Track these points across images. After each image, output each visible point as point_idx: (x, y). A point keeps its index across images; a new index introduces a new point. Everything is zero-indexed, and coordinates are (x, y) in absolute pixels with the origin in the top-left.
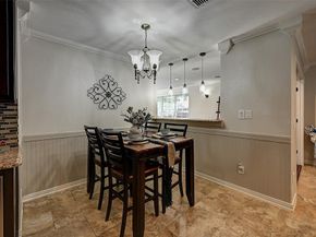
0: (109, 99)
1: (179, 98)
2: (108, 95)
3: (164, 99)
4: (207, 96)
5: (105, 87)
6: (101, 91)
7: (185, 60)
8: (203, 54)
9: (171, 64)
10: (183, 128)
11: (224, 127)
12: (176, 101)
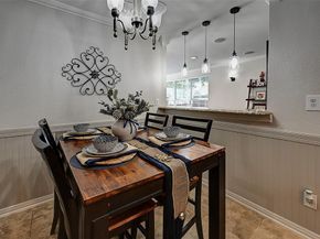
0: (95, 81)
1: (196, 84)
2: (94, 75)
3: (177, 85)
4: (233, 79)
5: (90, 64)
6: (83, 69)
7: (206, 23)
8: (235, 10)
9: (185, 33)
10: (204, 125)
11: (274, 124)
12: (192, 86)
